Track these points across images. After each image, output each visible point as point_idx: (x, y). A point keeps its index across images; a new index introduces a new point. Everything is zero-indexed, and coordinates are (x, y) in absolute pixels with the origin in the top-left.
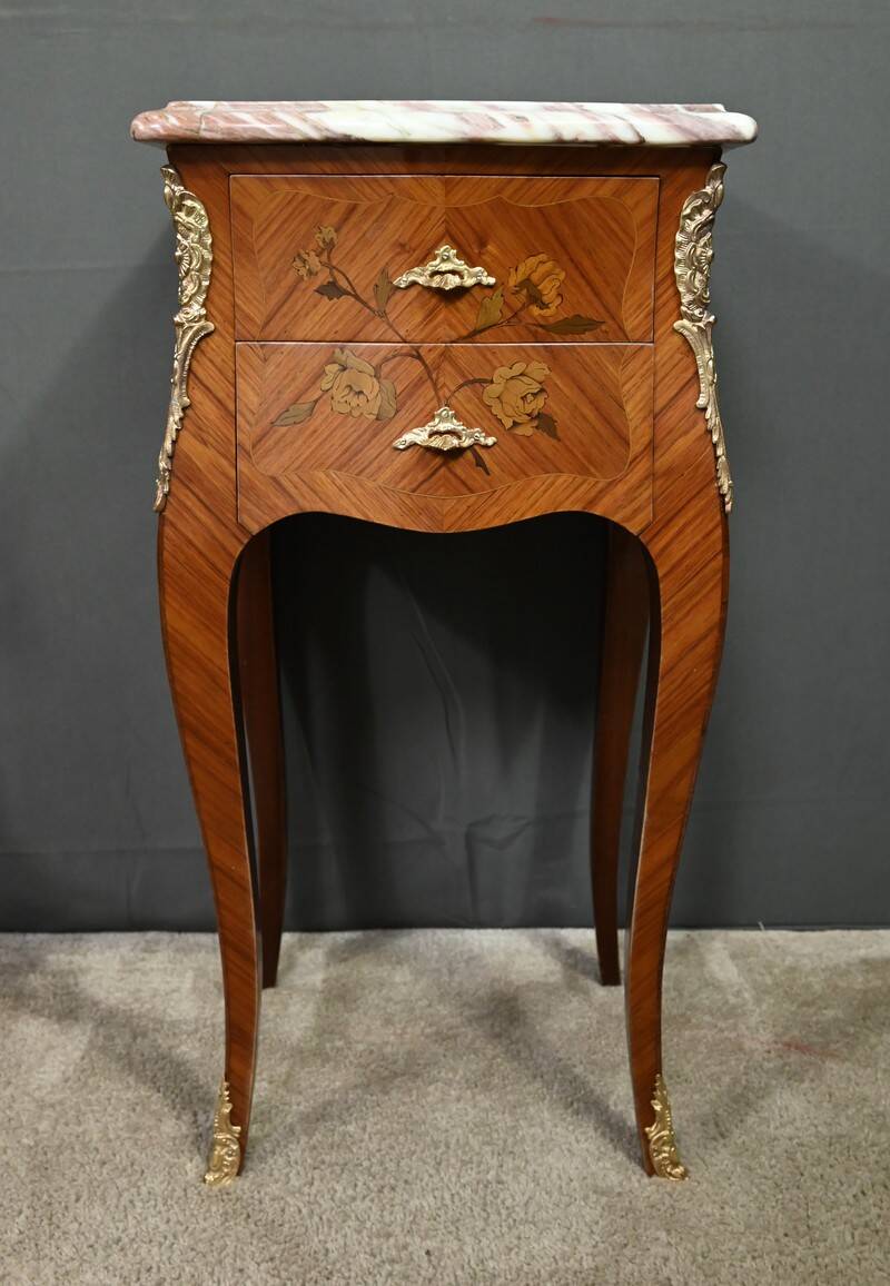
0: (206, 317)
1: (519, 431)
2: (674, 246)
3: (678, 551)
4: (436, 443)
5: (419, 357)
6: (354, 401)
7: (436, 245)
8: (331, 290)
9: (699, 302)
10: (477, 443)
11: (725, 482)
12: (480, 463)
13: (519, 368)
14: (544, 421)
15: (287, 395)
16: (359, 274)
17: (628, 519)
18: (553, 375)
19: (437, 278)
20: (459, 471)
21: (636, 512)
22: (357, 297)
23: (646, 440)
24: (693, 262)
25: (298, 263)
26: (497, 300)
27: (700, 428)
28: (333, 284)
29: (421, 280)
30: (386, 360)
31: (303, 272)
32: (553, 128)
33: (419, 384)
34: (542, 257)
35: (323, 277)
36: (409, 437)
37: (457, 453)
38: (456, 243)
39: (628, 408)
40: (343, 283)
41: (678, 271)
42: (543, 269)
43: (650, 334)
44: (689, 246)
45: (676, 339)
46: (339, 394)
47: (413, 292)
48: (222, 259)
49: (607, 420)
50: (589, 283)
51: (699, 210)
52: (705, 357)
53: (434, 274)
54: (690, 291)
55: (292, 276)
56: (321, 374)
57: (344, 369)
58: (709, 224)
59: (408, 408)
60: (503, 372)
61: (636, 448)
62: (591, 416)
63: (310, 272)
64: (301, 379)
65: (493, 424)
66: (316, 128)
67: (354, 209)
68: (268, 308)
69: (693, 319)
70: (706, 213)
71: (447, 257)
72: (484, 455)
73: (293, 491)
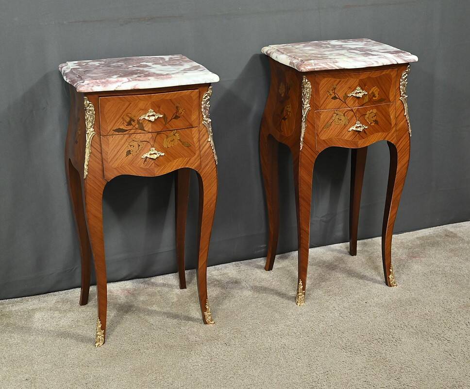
0: (310, 107)
1: (372, 124)
2: (400, 82)
3: (401, 146)
4: (357, 129)
5: (352, 111)
6: (340, 122)
7: (356, 87)
8: (335, 98)
9: (404, 93)
10: (365, 128)
11: (410, 131)
12: (365, 132)
13: (371, 111)
15: (326, 122)
16: (341, 94)
17: (392, 140)
18: (378, 112)
20: (361, 134)
21: (393, 139)
22: (340, 99)
23: (394, 123)
24: (404, 85)
25: (328, 93)
26: (368, 97)
27: (405, 120)
29: (354, 95)
30: (346, 112)
33: (353, 117)
34: (375, 87)
35: (333, 95)
38: (360, 87)
39: (391, 117)
40: (337, 96)
41: (401, 87)
42: (376, 89)
43: (395, 100)
44: (403, 82)
45: (400, 101)
46: (336, 120)
47: (352, 97)
48: (313, 93)
49: (387, 120)
50: (384, 91)
51: (405, 75)
52: (406, 106)
53: (356, 93)
54: (403, 91)
55: (327, 96)
56: (333, 116)
57: (337, 115)
58: (407, 77)
59: (350, 122)
60: (368, 112)
61: (393, 125)
62: (384, 119)
63: (330, 95)
64: (328, 118)
65: (366, 123)
66: (338, 67)
67: (340, 81)
68: (321, 103)
69: (404, 97)
70: (407, 75)
71: (359, 89)
72: (365, 130)
73: (328, 142)
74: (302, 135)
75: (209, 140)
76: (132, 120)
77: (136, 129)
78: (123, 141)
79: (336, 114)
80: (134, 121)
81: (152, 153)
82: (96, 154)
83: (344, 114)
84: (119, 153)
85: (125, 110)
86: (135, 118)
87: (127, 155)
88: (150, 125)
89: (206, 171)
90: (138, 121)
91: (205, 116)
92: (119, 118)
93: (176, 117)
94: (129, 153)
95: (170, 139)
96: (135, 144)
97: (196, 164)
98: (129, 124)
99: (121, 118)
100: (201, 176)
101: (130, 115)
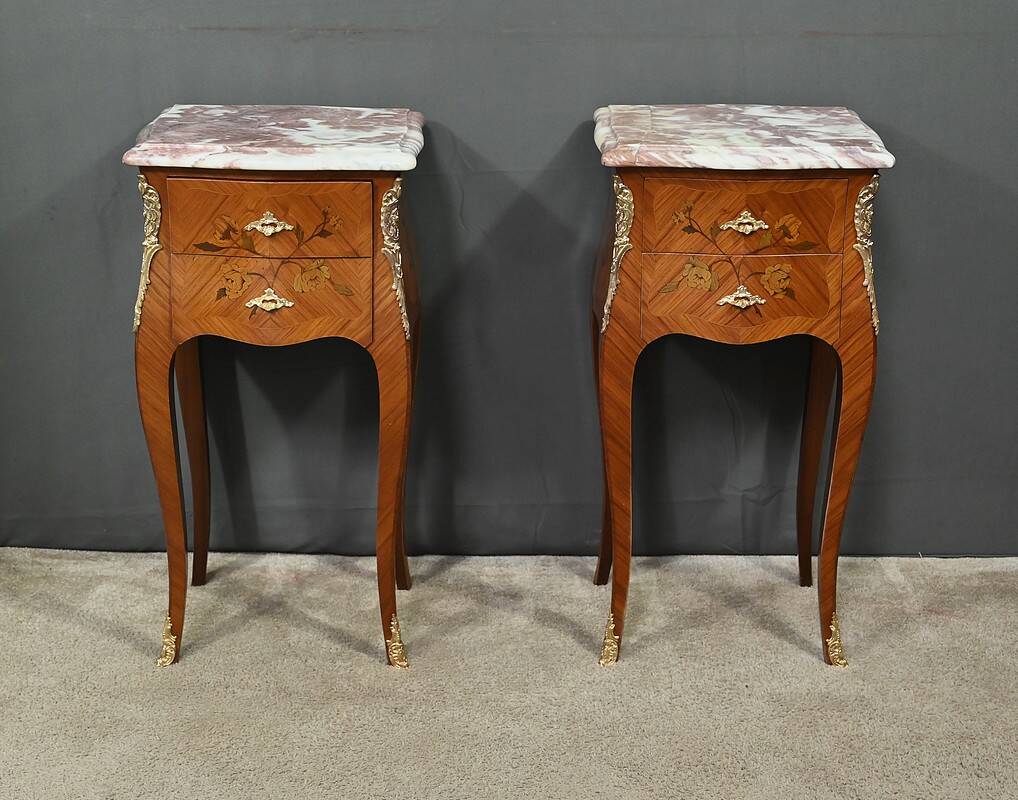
0: (629, 242)
1: (777, 297)
2: (855, 210)
3: (852, 353)
4: (739, 304)
5: (730, 262)
6: (699, 282)
7: (741, 211)
8: (690, 229)
9: (865, 236)
10: (757, 303)
11: (876, 321)
12: (758, 312)
13: (777, 267)
14: (789, 292)
15: (667, 279)
16: (704, 223)
17: (828, 337)
18: (794, 270)
19: (742, 227)
20: (748, 315)
21: (831, 335)
22: (703, 234)
23: (837, 301)
24: (863, 217)
25: (674, 217)
26: (769, 235)
27: (863, 296)
28: (691, 227)
29: (734, 227)
30: (715, 263)
31: (676, 221)
32: (799, 164)
33: (730, 274)
34: (791, 215)
35: (687, 223)
36: (725, 300)
37: (748, 307)
38: (750, 210)
39: (829, 285)
40: (696, 227)
41: (856, 221)
42: (790, 220)
43: (841, 249)
44: (861, 210)
45: (854, 253)
46: (691, 278)
47: (729, 231)
48: (639, 215)
49: (819, 291)
50: (813, 227)
51: (867, 194)
52: (868, 262)
53: (740, 224)
54: (862, 231)
55: (671, 223)
56: (683, 269)
57: (694, 267)
58: (870, 201)
59: (722, 285)
60: (770, 269)
61: (832, 304)
62: (812, 288)
63: (679, 221)
64: (673, 271)
65: (764, 294)
66: (690, 162)
67: (703, 194)
68: (659, 237)
69: (862, 243)
70: (870, 195)
71: (746, 216)
72: (760, 308)
73: (668, 324)
74: (609, 302)
75: (394, 287)
76: (230, 229)
77: (239, 247)
78: (213, 268)
79: (690, 266)
80: (235, 231)
81: (268, 299)
82: (160, 288)
83: (710, 267)
84: (205, 291)
85: (218, 208)
86: (237, 227)
87: (219, 297)
88: (267, 243)
89: (385, 350)
90: (244, 232)
91: (387, 238)
92: (208, 222)
93: (324, 234)
94: (222, 292)
95: (307, 276)
96: (237, 277)
97: (361, 334)
98: (226, 236)
99: (210, 223)
100: (374, 358)
101: (227, 219)
